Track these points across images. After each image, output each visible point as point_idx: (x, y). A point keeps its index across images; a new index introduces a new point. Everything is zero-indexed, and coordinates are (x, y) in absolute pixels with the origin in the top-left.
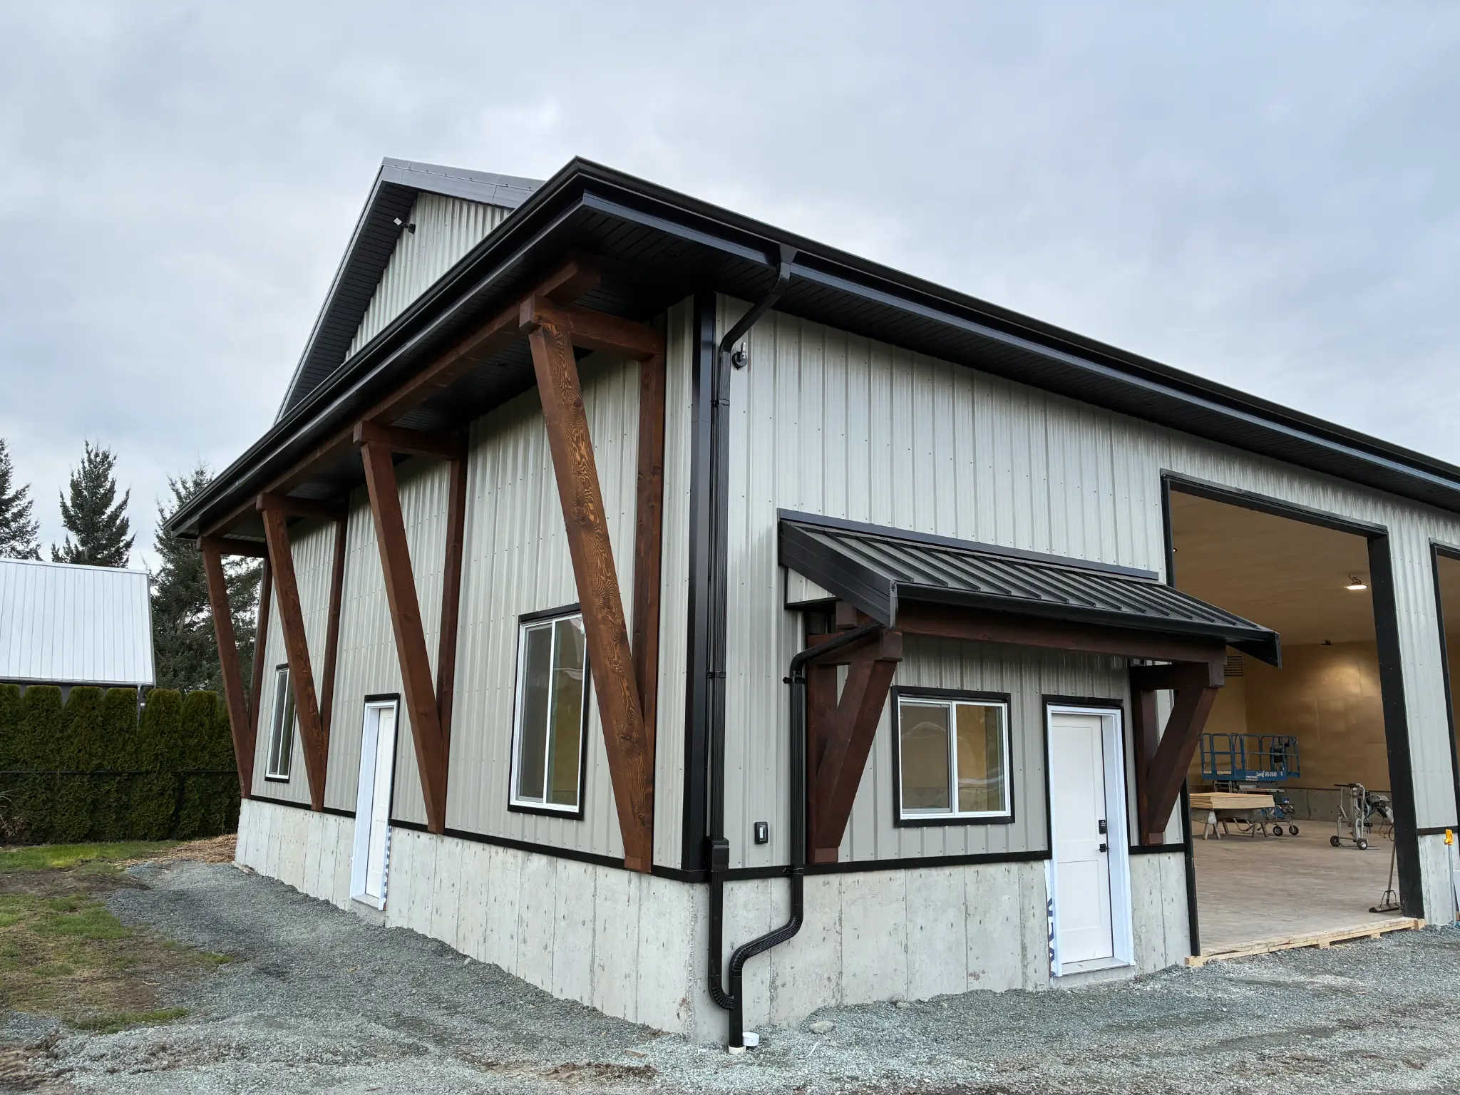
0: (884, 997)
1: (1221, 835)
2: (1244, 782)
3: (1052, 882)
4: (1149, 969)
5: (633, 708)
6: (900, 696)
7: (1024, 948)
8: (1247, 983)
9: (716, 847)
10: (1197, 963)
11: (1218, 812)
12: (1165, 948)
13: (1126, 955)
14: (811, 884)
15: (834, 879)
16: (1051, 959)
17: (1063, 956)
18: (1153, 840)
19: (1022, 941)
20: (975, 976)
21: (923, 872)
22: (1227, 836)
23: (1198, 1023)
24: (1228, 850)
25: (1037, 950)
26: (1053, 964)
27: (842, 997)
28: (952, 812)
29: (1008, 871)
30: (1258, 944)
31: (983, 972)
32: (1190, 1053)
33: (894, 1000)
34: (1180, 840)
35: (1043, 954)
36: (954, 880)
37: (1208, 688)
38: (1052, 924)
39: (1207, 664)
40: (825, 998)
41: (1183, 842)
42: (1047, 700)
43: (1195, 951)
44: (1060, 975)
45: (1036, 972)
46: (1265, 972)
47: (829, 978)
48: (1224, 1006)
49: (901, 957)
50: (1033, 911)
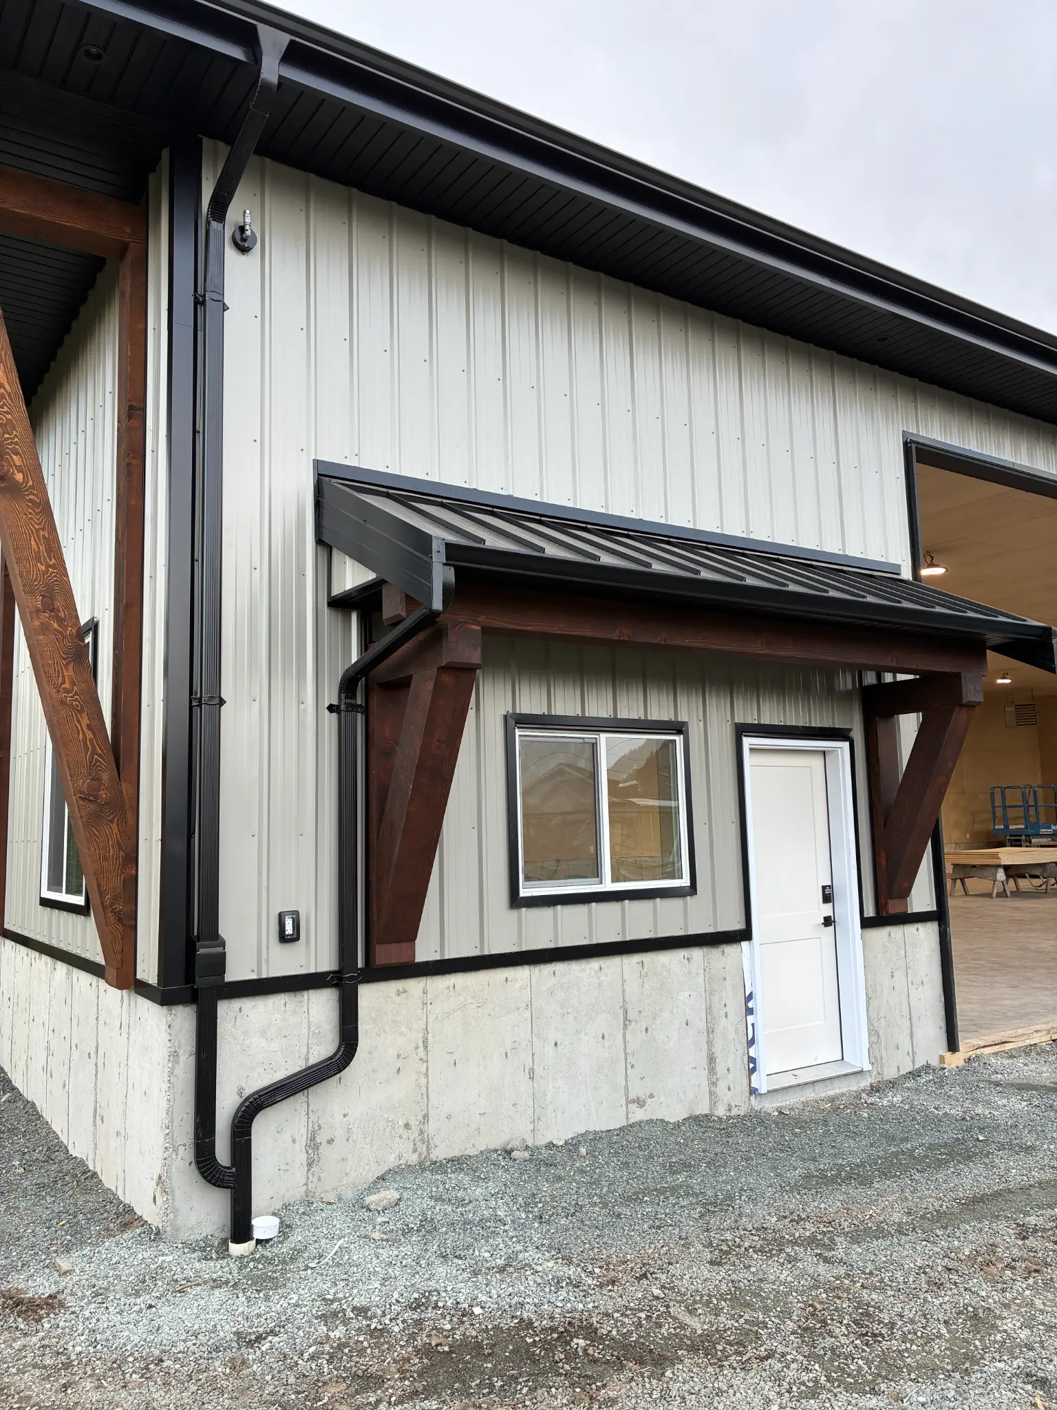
0: (497, 1143)
1: (1011, 892)
2: (1038, 835)
3: (753, 971)
4: (890, 1073)
5: (100, 755)
6: (518, 728)
7: (712, 1060)
8: (1019, 1089)
9: (201, 951)
10: (955, 1061)
11: (1007, 868)
12: (912, 1045)
13: (859, 1058)
14: (370, 996)
15: (414, 986)
16: (753, 1071)
17: (767, 1065)
18: (893, 908)
19: (709, 1050)
20: (640, 1103)
21: (559, 967)
22: (1018, 894)
23: (940, 1164)
24: (1016, 909)
25: (731, 1060)
26: (754, 1077)
27: (428, 1149)
28: (601, 883)
29: (688, 959)
30: (1037, 1031)
31: (651, 1096)
32: (914, 1229)
33: (509, 1148)
34: (932, 906)
35: (740, 1067)
36: (606, 975)
37: (962, 706)
38: (753, 1025)
39: (960, 673)
40: (402, 1152)
41: (935, 909)
42: (742, 730)
43: (952, 1046)
44: (763, 1090)
45: (729, 1089)
46: (1045, 1069)
47: (407, 1126)
48: (981, 1130)
49: (524, 1085)
50: (726, 1009)
